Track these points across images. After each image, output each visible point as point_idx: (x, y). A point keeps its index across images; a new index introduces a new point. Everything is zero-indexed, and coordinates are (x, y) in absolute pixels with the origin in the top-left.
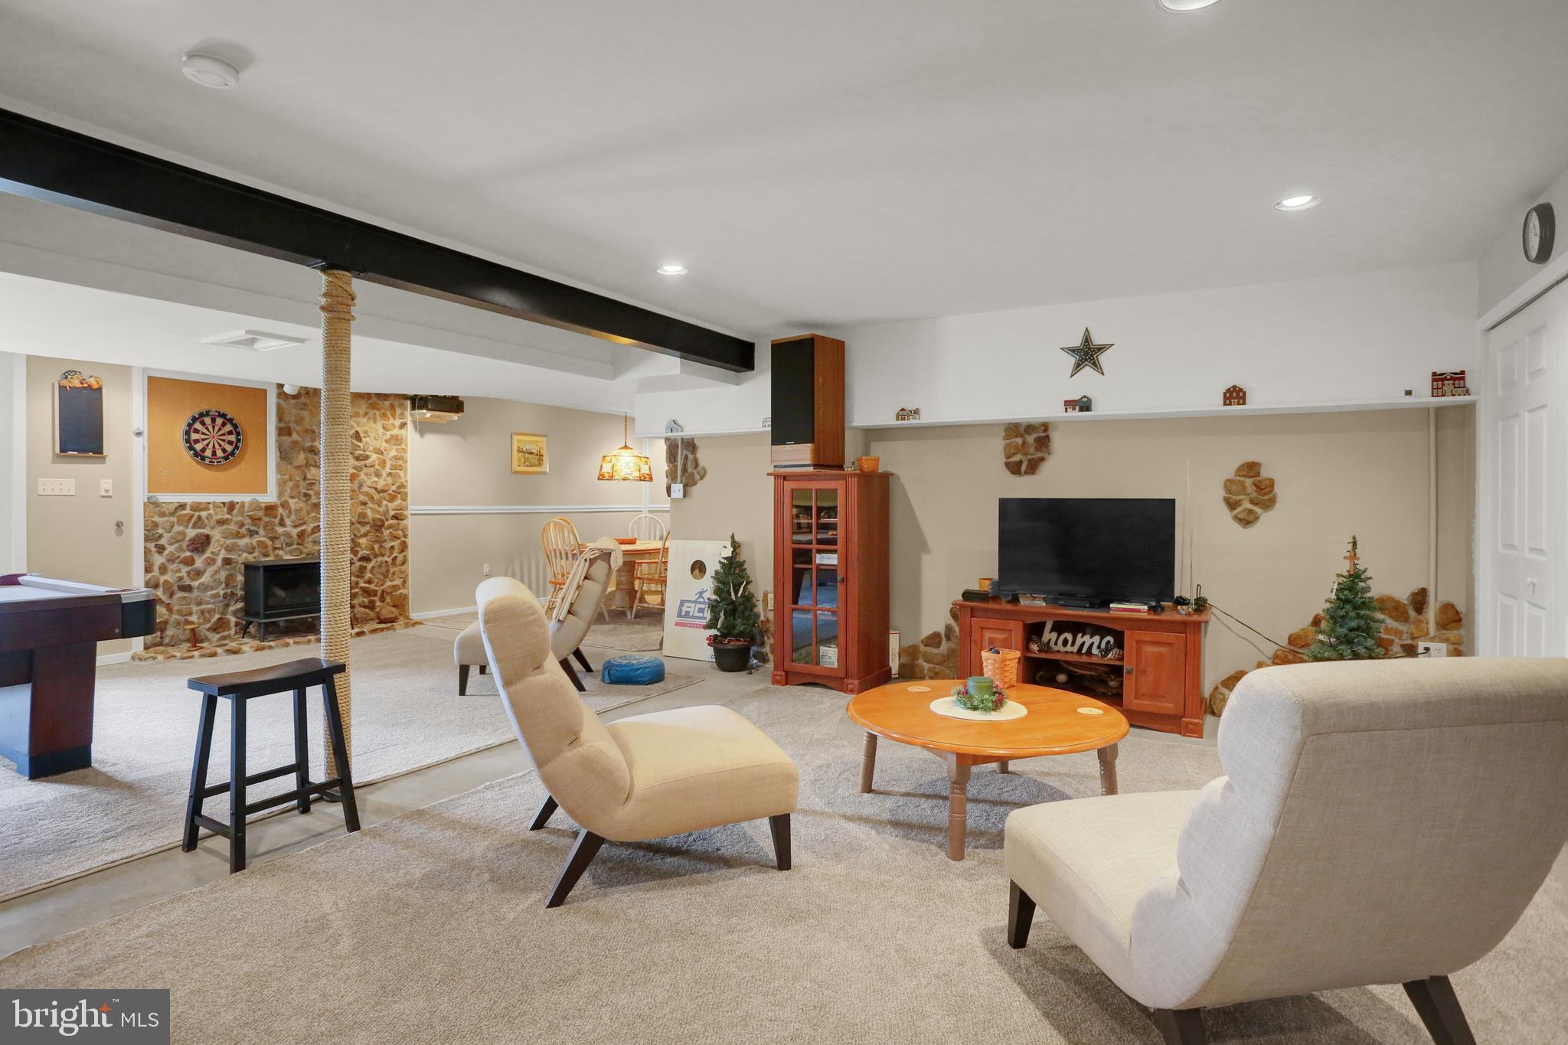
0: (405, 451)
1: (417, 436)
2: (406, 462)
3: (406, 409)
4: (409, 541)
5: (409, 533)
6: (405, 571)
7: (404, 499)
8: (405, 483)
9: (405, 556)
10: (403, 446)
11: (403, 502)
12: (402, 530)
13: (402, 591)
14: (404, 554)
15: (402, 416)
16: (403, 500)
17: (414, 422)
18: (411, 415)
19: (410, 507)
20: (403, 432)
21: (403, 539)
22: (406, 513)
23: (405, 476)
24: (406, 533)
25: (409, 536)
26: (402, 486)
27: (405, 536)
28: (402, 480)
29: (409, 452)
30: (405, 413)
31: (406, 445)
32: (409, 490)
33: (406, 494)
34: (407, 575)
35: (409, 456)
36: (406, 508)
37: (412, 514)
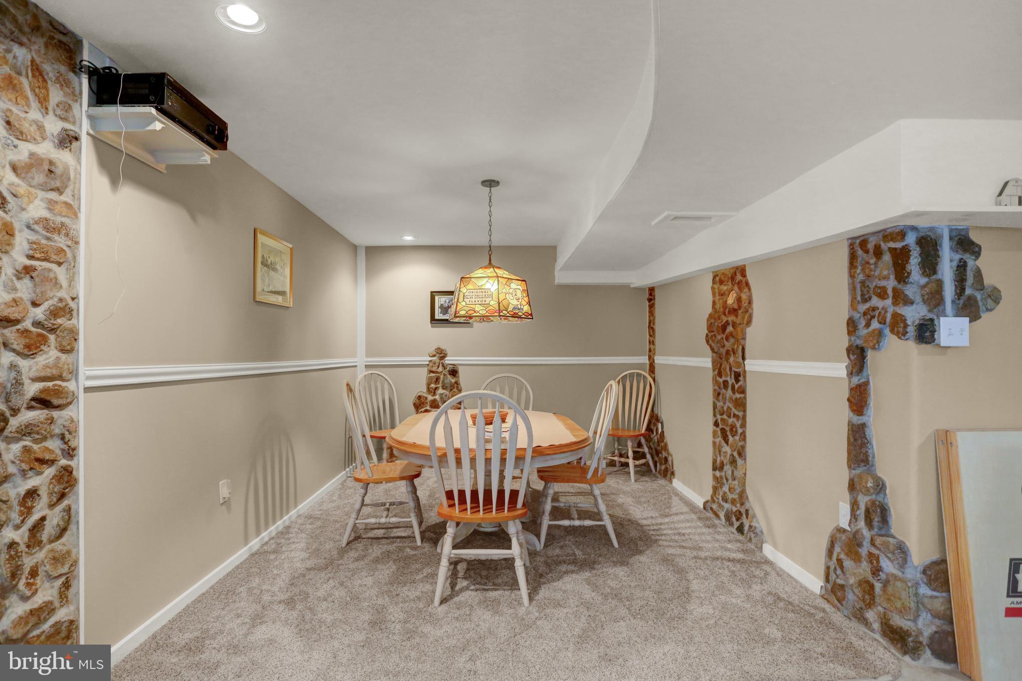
0: (72, 210)
1: (103, 181)
2: (77, 243)
3: (76, 96)
4: (81, 466)
5: (81, 442)
6: (69, 553)
7: (67, 349)
8: (72, 304)
9: (68, 510)
10: (66, 197)
11: (64, 357)
12: (62, 437)
13: (62, 614)
14: (65, 503)
15: (65, 112)
16: (63, 351)
17: (98, 142)
18: (90, 117)
19: (84, 371)
20: (64, 157)
21: (64, 462)
22: (71, 386)
23: (72, 280)
24: (73, 444)
25: (81, 452)
26: (63, 310)
27: (70, 452)
28: (62, 294)
29: (82, 216)
30: (75, 107)
31: (76, 196)
32: (81, 322)
33: (73, 334)
34: (75, 563)
35: (82, 228)
36: (74, 373)
37: (87, 390)
